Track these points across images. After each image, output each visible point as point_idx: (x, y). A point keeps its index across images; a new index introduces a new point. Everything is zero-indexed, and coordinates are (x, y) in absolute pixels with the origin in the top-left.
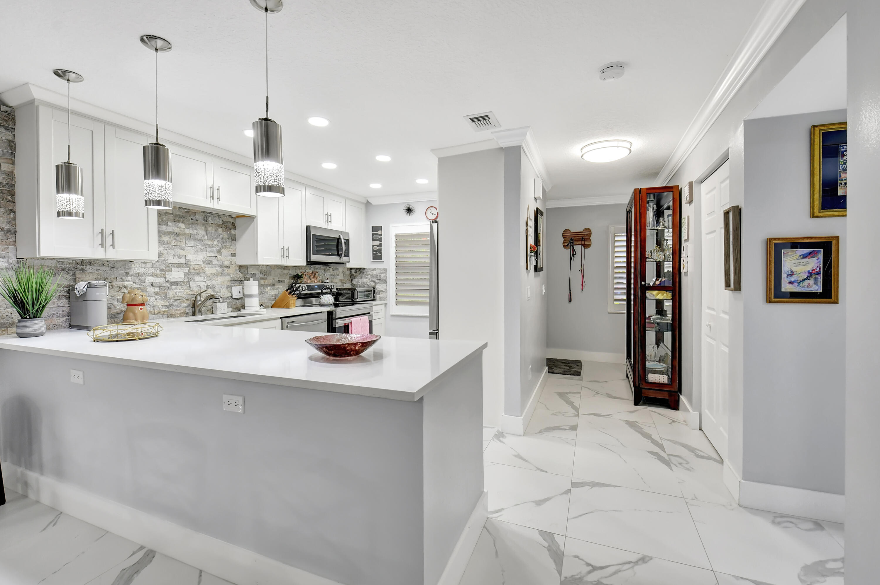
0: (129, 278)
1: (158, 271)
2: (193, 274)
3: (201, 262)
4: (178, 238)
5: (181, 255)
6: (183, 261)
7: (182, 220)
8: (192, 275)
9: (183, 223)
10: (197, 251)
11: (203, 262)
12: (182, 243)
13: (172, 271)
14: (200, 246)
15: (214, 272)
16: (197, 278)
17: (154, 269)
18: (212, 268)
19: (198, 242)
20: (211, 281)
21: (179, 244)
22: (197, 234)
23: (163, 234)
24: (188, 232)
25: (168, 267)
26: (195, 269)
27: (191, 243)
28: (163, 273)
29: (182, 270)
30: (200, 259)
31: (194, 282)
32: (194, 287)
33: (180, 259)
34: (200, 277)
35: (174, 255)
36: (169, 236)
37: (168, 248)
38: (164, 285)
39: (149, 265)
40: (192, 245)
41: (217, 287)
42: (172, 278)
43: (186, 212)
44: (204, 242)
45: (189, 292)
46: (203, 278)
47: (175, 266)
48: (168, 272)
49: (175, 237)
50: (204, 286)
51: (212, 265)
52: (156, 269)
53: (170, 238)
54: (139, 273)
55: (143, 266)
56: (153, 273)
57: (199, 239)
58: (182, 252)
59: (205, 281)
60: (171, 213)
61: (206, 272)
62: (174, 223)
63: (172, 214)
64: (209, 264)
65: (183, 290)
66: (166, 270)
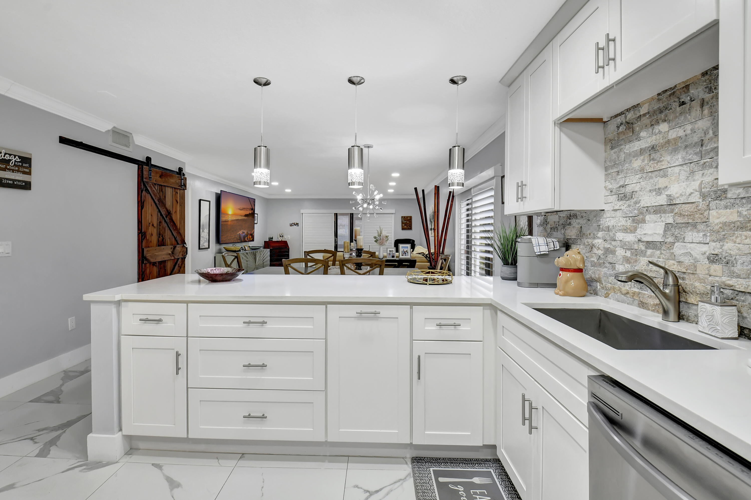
0: (600, 234)
1: (629, 223)
2: (684, 225)
3: (696, 198)
4: (656, 156)
5: (661, 188)
6: (662, 200)
7: (663, 116)
8: (680, 228)
9: (665, 121)
10: (692, 172)
11: (704, 196)
12: (663, 163)
13: (647, 222)
14: (696, 158)
15: (734, 220)
16: (690, 235)
17: (625, 219)
18: (726, 207)
19: (690, 151)
20: (721, 243)
21: (657, 168)
22: (693, 131)
23: (634, 157)
24: (674, 136)
25: (642, 213)
26: (684, 216)
27: (676, 157)
28: (635, 224)
29: (663, 218)
30: (692, 191)
31: (685, 244)
32: (680, 255)
33: (658, 197)
34: (695, 234)
35: (650, 191)
36: (642, 157)
37: (641, 180)
38: (636, 246)
39: (619, 212)
40: (680, 161)
41: (740, 261)
42: (645, 234)
43: (670, 96)
44: (706, 146)
45: (674, 265)
46: (701, 234)
47: (652, 211)
48: (641, 223)
49: (653, 155)
50: (702, 254)
51: (728, 200)
52: (628, 219)
53: (643, 161)
54: (608, 227)
55: (613, 216)
56: (623, 226)
57: (696, 143)
58: (662, 182)
59: (708, 243)
60: (646, 113)
61: (711, 220)
62: (650, 130)
63: (648, 113)
64: (718, 198)
65: (663, 259)
66: (638, 220)
